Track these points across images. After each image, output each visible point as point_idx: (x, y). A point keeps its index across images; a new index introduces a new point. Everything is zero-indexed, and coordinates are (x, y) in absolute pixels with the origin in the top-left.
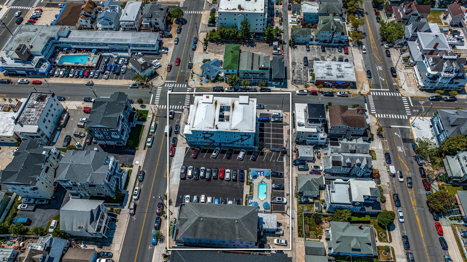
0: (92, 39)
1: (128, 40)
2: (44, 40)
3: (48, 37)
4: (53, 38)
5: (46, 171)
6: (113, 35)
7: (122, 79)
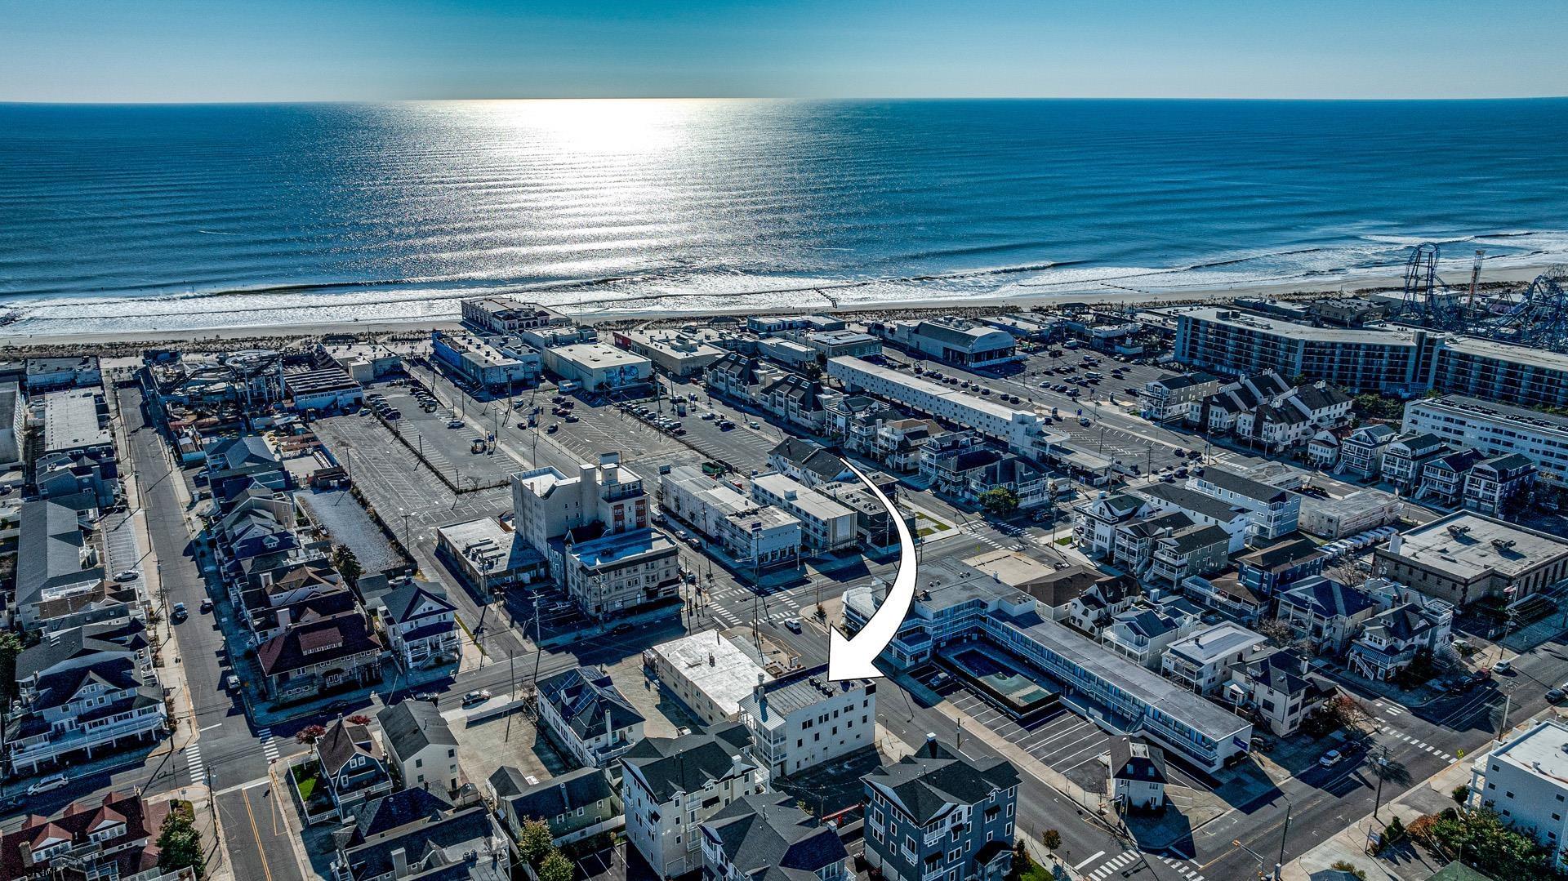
0: (1066, 649)
1: (1151, 695)
2: (964, 597)
3: (973, 597)
4: (983, 605)
5: (706, 804)
6: (1123, 666)
7: (1058, 772)
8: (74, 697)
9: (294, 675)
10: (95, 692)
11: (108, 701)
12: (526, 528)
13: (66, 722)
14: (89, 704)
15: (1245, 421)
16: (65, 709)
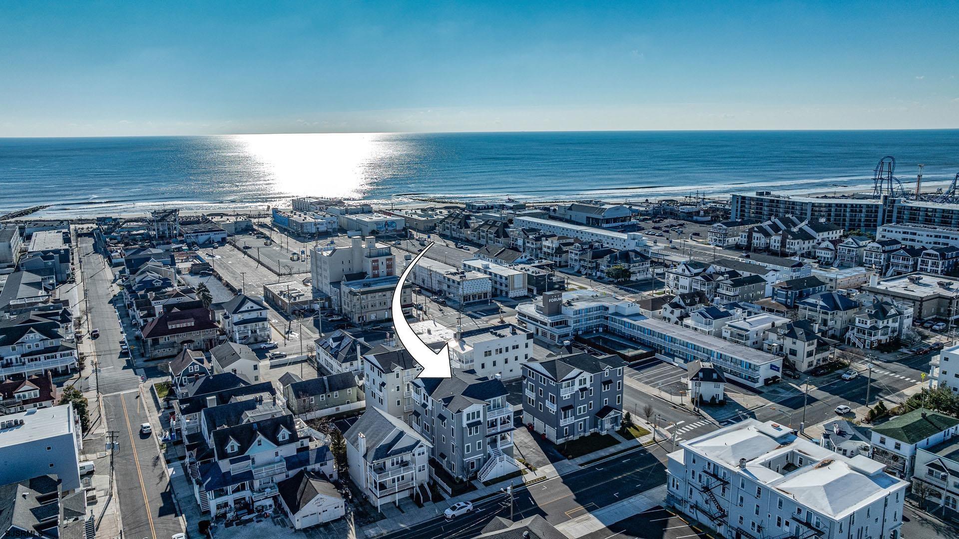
0: (659, 328)
1: (715, 346)
2: (595, 305)
3: (599, 304)
4: (606, 310)
7: (654, 387)
8: (20, 341)
9: (162, 340)
10: (33, 339)
11: (41, 347)
12: (318, 281)
13: (13, 358)
14: (29, 347)
15: (775, 240)
16: (14, 349)
